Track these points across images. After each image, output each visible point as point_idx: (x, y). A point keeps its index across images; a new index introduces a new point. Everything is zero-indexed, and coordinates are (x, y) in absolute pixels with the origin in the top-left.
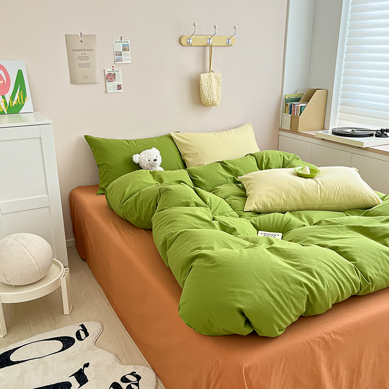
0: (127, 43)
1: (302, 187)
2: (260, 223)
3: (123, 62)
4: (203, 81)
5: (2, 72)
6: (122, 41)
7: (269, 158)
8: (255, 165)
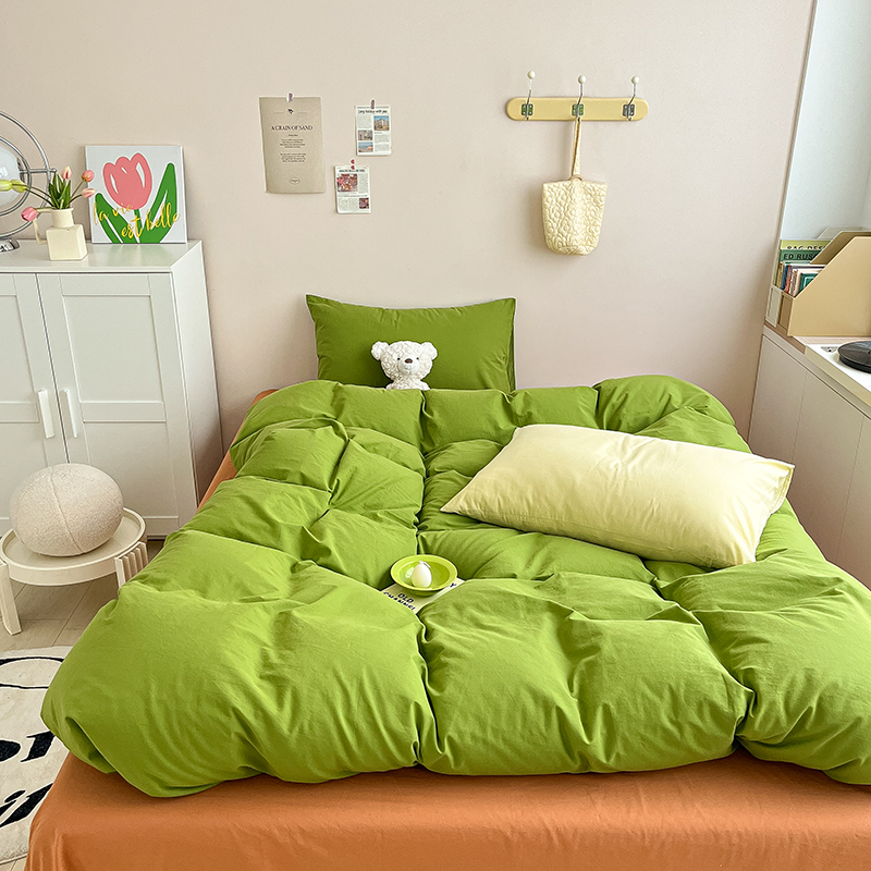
0: (385, 114)
3: (375, 153)
4: (550, 199)
5: (139, 168)
6: (375, 109)
7: (627, 395)
8: (586, 409)
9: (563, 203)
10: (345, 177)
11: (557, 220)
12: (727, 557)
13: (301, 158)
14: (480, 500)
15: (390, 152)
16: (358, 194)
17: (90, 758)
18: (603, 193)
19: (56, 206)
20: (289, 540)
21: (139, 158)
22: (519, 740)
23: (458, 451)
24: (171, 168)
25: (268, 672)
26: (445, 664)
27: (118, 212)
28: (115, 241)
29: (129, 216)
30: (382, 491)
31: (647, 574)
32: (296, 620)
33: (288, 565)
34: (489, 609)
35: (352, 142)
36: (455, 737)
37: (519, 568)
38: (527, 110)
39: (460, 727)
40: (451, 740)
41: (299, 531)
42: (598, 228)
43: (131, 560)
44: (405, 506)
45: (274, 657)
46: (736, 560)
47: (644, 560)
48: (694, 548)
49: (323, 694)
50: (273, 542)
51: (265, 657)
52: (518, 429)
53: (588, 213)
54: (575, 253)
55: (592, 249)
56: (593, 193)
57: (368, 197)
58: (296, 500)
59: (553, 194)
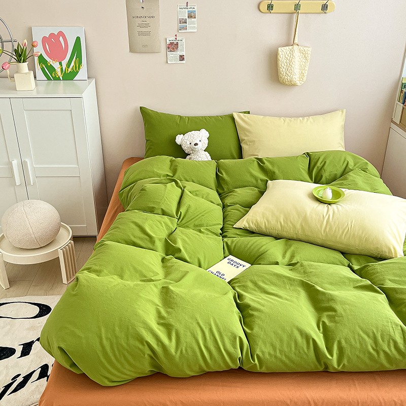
0: (194, 10)
1: (306, 214)
2: (235, 246)
3: (187, 31)
4: (281, 56)
5: (61, 39)
6: (188, 7)
7: (325, 162)
8: (303, 169)
9: (289, 58)
10: (171, 44)
11: (285, 67)
12: (389, 253)
13: (148, 34)
14: (255, 222)
15: (196, 30)
16: (179, 53)
17: (70, 367)
18: (309, 52)
19: (19, 61)
20: (159, 245)
22: (293, 356)
23: (239, 194)
24: (78, 39)
25: (162, 321)
26: (253, 315)
27: (50, 63)
28: (49, 79)
29: (56, 65)
30: (203, 217)
31: (346, 262)
32: (172, 291)
33: (160, 259)
34: (270, 283)
35: (175, 25)
36: (260, 354)
37: (279, 259)
38: (270, 7)
39: (263, 349)
40: (258, 357)
41: (164, 240)
42: (306, 72)
43: (66, 251)
44: (215, 225)
45: (164, 313)
46: (393, 254)
47: (343, 253)
48: (371, 248)
49: (191, 333)
50: (151, 246)
51: (159, 313)
52: (269, 182)
53: (301, 63)
54: (294, 85)
55: (303, 82)
56: (304, 52)
57: (184, 54)
58: (161, 223)
59: (283, 53)
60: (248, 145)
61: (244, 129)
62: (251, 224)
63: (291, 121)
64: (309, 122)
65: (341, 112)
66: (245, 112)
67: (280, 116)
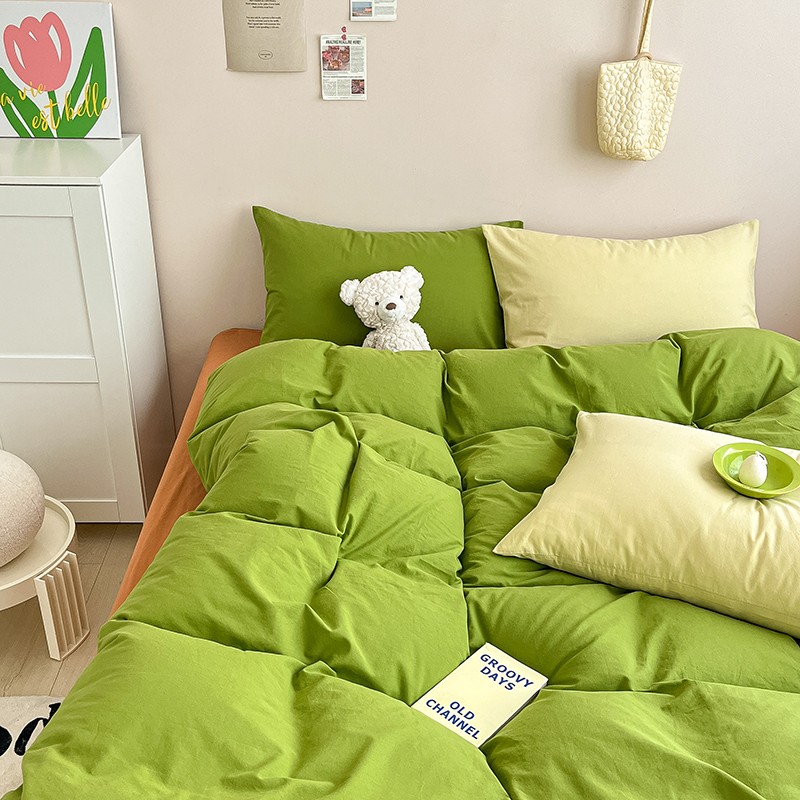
1: (700, 530)
2: (501, 616)
3: (373, 18)
4: (608, 86)
5: (53, 33)
7: (724, 362)
8: (667, 379)
9: (626, 91)
10: (333, 50)
11: (616, 114)
13: (274, 23)
14: (553, 542)
15: (394, 17)
16: (350, 74)
18: (676, 77)
20: (287, 631)
21: (52, 19)
23: (503, 447)
24: (96, 33)
27: (27, 94)
28: (23, 134)
29: (41, 100)
33: (288, 676)
41: (300, 612)
43: (57, 579)
44: (443, 547)
52: (583, 415)
53: (656, 104)
54: (637, 159)
55: (657, 152)
56: (664, 77)
57: (364, 78)
58: (294, 556)
59: (613, 78)
60: (518, 306)
61: (511, 268)
62: (543, 549)
63: (627, 249)
64: (672, 251)
65: (747, 229)
66: (511, 224)
67: (599, 236)
